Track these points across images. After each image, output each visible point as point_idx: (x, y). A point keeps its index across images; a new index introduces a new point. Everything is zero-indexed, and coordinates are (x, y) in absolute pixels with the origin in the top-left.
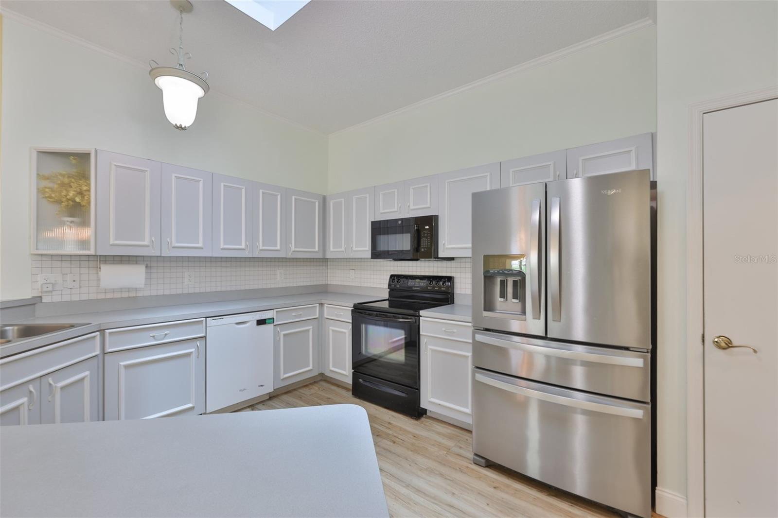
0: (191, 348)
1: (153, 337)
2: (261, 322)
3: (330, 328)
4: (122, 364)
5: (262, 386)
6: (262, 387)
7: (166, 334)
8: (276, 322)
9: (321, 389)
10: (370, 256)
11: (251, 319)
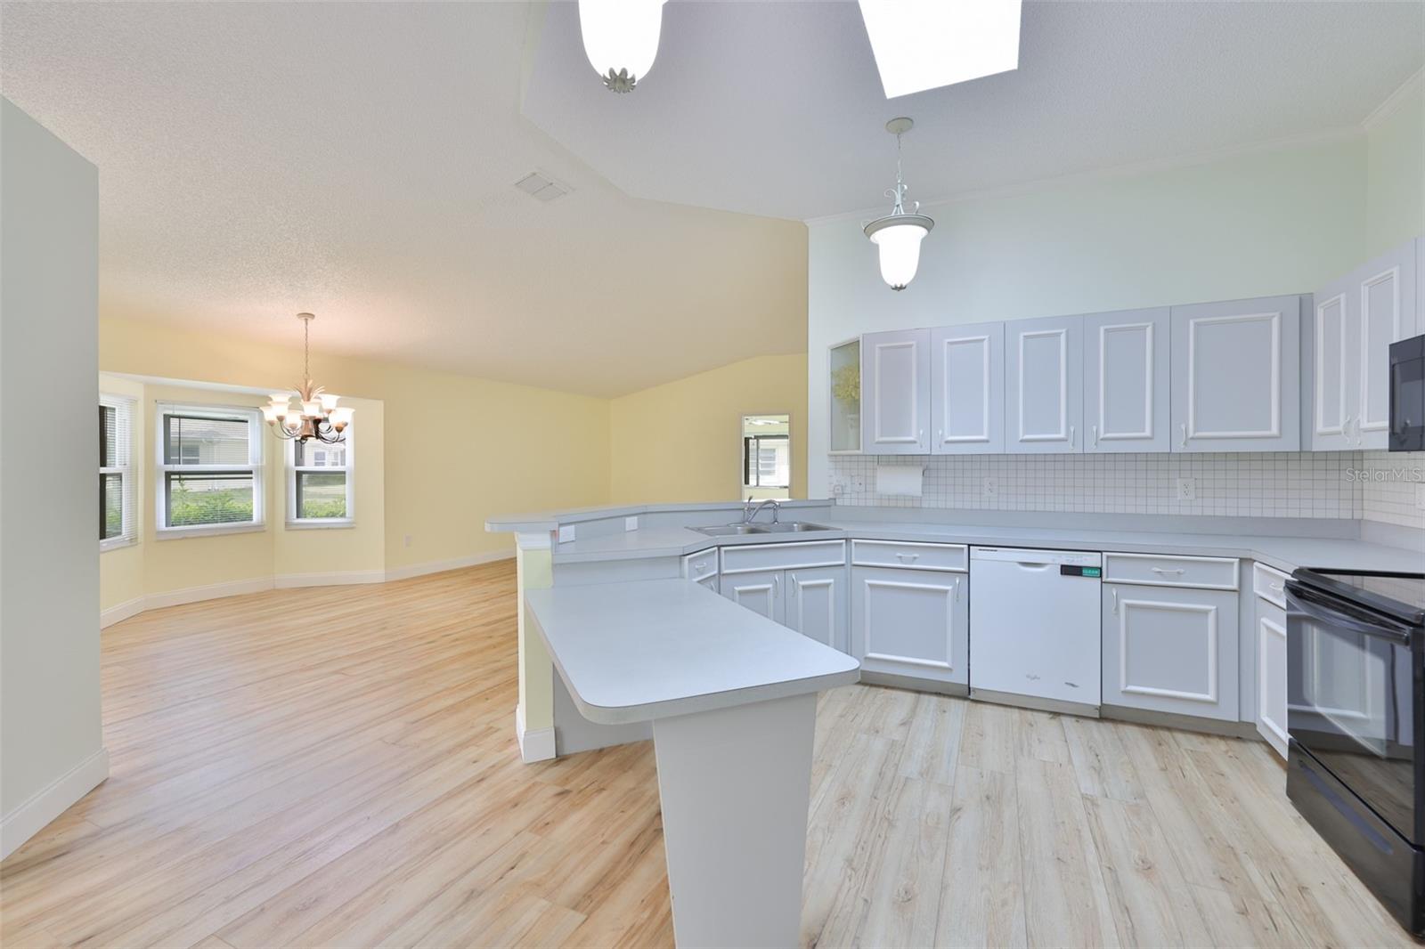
0: (946, 585)
1: (900, 557)
2: (1068, 570)
3: (1264, 620)
4: (867, 581)
5: (1073, 685)
6: (1071, 687)
7: (915, 558)
8: (1107, 577)
9: (1230, 754)
10: (1386, 445)
11: (1050, 562)
